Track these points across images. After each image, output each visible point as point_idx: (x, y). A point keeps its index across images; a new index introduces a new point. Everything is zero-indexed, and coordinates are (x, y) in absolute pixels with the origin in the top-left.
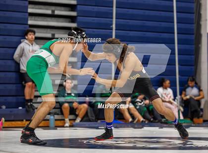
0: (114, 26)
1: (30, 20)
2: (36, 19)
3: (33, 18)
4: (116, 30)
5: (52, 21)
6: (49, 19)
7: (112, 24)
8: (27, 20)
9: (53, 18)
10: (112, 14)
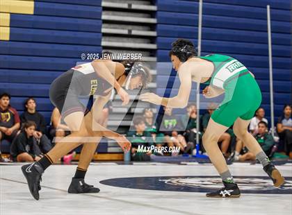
0: (199, 48)
1: (104, 41)
2: (110, 40)
3: (107, 38)
6: (125, 39)
7: (197, 46)
8: (101, 41)
9: (130, 39)
10: (197, 33)
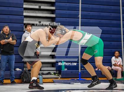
1: (25, 12)
2: (28, 12)
3: (27, 11)
4: (81, 18)
5: (39, 13)
6: (37, 12)
7: (79, 15)
8: (23, 13)
9: (40, 11)
10: (79, 8)
